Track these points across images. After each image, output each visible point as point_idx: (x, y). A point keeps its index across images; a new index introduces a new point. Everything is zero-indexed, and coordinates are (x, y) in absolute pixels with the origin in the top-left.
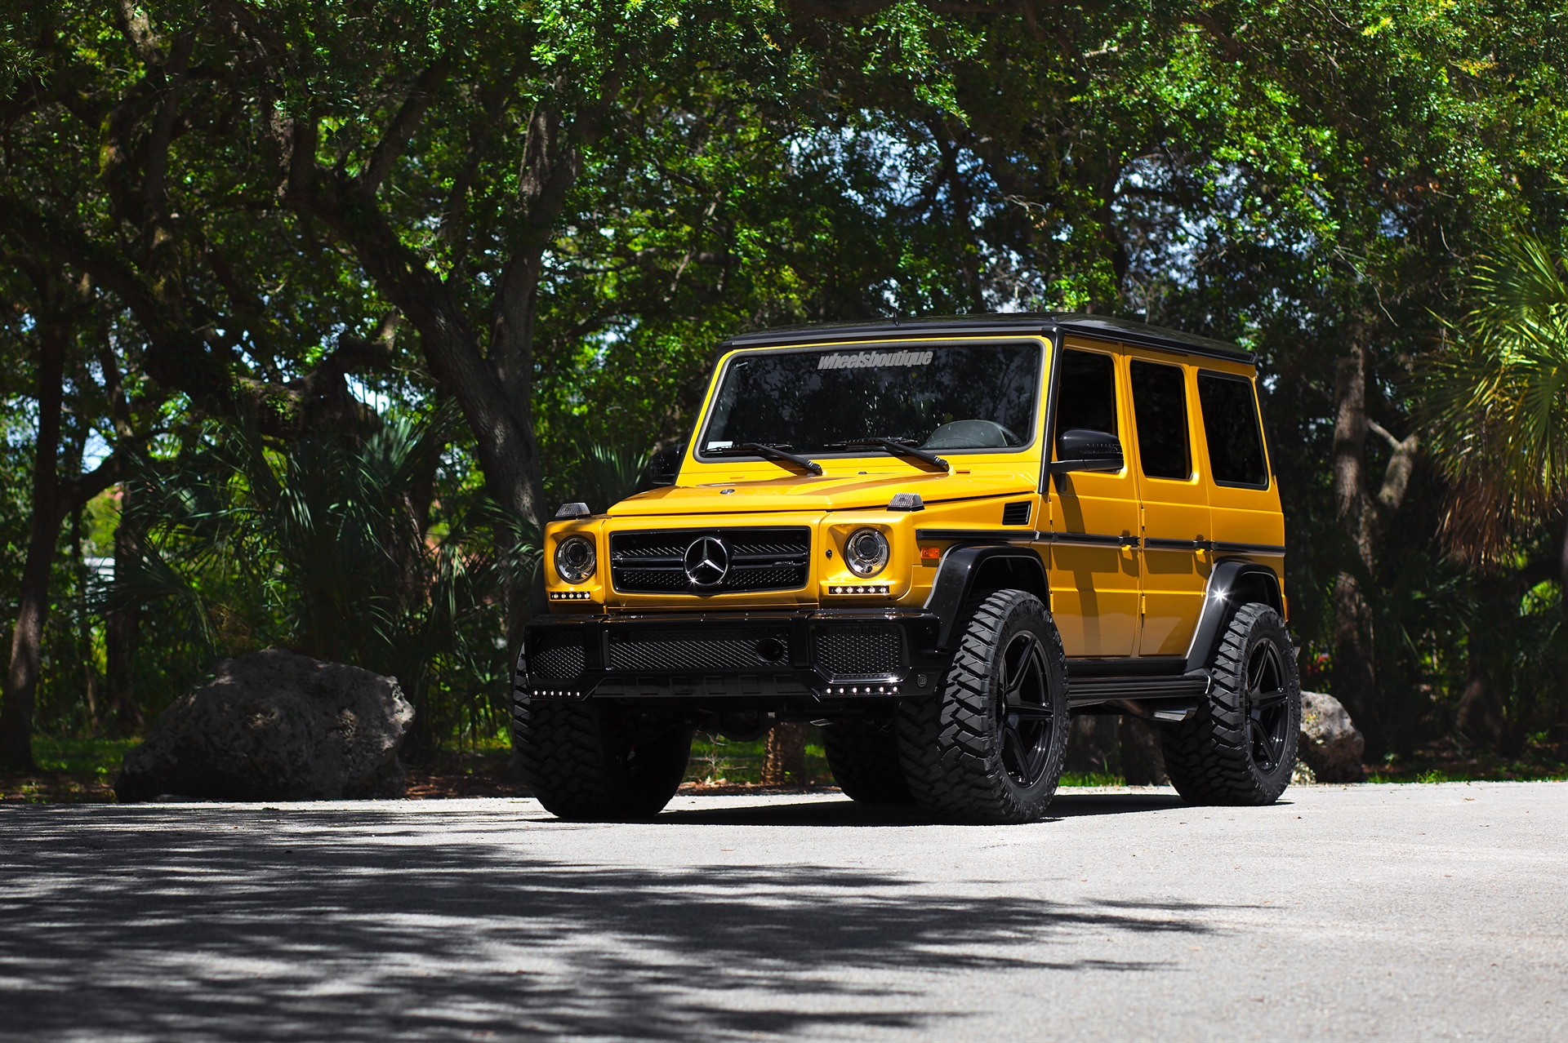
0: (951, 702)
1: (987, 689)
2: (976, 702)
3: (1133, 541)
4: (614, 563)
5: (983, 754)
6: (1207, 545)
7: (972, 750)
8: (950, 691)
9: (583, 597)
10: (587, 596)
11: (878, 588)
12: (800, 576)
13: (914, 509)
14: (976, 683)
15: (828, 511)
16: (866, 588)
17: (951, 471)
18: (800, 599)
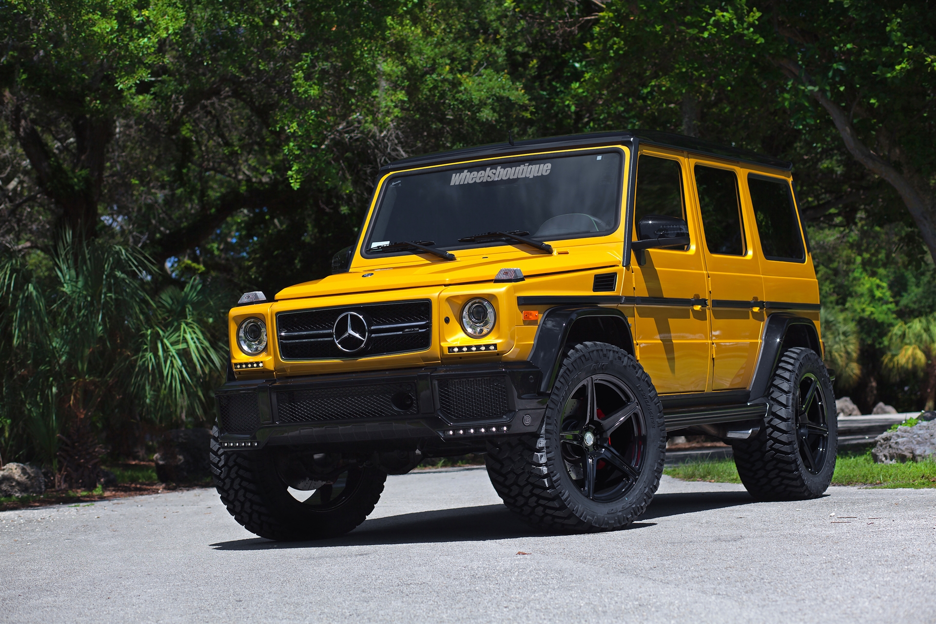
3: (703, 302)
4: (280, 338)
6: (761, 304)
9: (258, 366)
10: (261, 365)
11: (487, 346)
12: (423, 340)
15: (445, 285)
16: (478, 347)
17: (555, 253)
18: (425, 358)
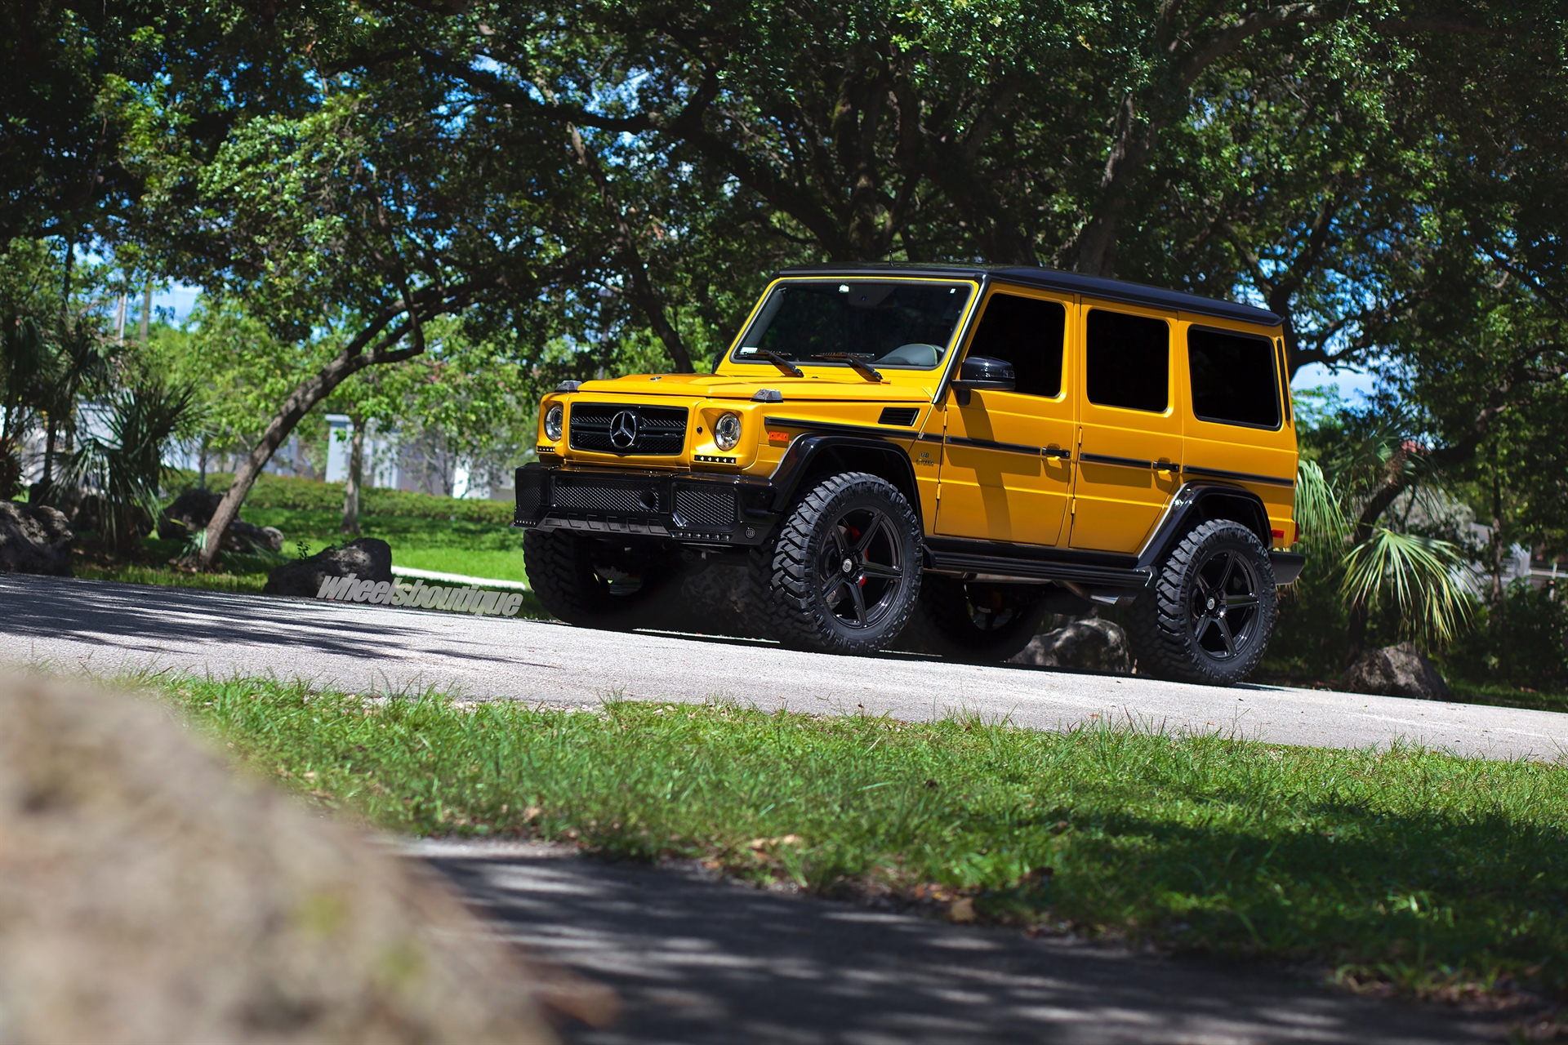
0: (781, 553)
1: (806, 545)
2: (796, 554)
5: (800, 596)
7: (792, 592)
8: (781, 544)
13: (768, 401)
14: (798, 540)
